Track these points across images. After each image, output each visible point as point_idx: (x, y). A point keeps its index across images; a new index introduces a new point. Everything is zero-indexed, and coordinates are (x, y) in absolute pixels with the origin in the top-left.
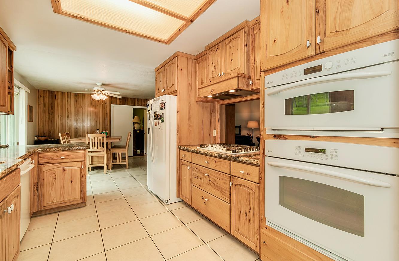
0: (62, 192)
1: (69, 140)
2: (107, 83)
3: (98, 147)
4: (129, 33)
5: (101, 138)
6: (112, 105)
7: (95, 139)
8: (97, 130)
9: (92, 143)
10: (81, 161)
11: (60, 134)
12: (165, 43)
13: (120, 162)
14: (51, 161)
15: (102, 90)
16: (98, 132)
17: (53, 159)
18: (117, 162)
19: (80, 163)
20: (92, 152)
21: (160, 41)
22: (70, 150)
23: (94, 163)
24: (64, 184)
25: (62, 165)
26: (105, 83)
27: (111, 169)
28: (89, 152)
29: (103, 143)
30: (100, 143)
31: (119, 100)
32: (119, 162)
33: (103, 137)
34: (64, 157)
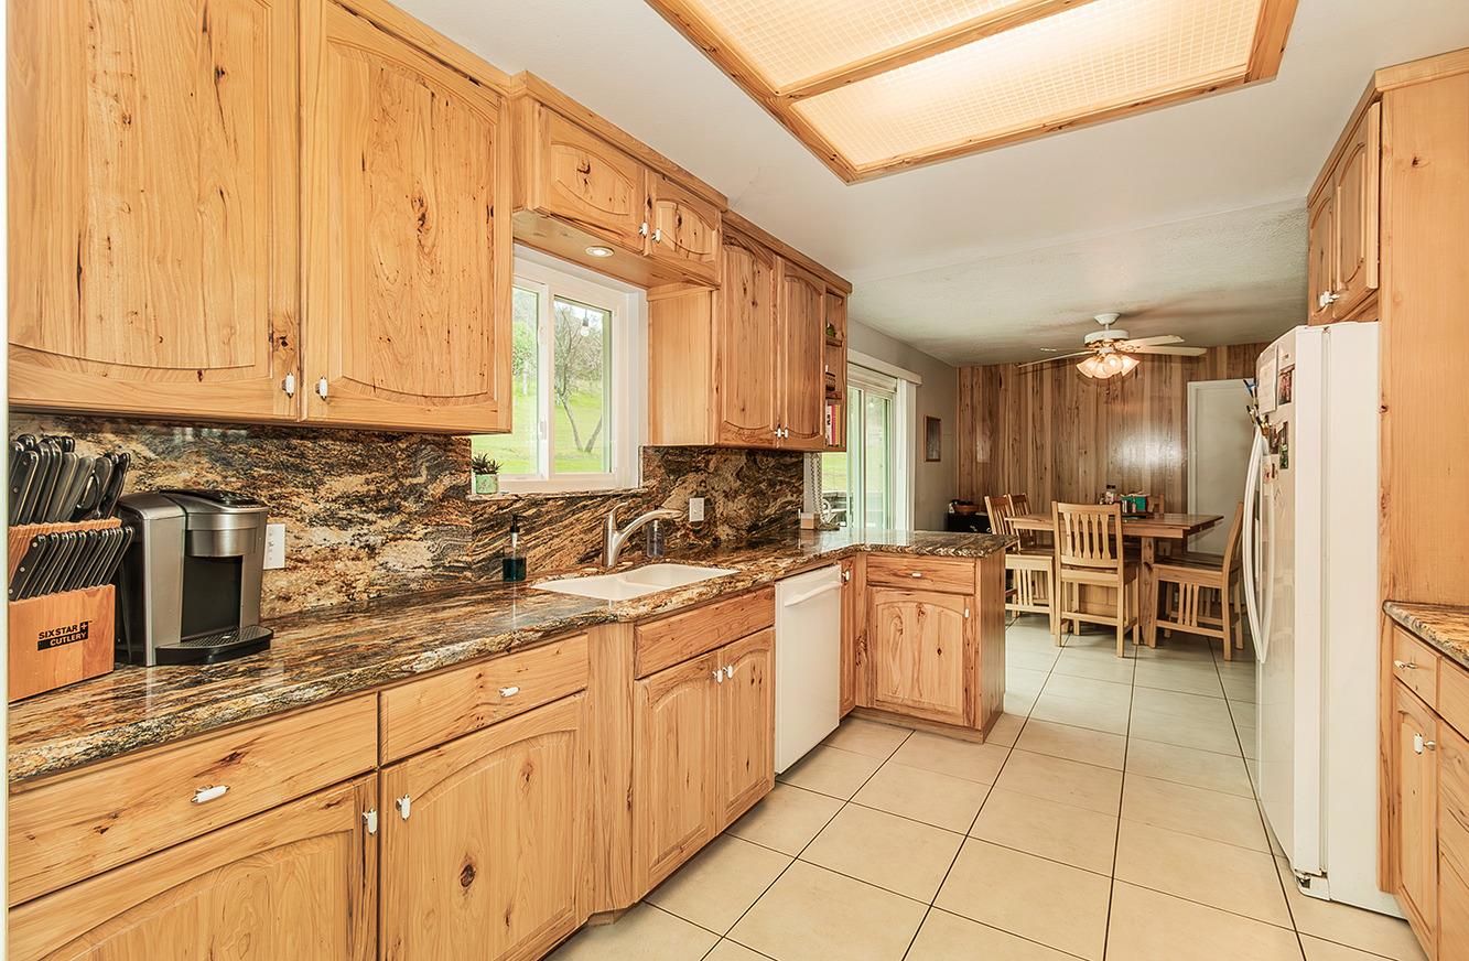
0: (916, 676)
1: (1006, 519)
2: (1132, 307)
3: (1092, 551)
4: (1060, 128)
5: (1105, 520)
6: (1192, 386)
7: (1080, 522)
8: (1108, 487)
9: (1073, 533)
10: (964, 595)
11: (987, 498)
12: (1247, 79)
13: (1194, 623)
14: (892, 579)
15: (1116, 340)
16: (1112, 495)
17: (895, 575)
18: (1180, 620)
19: (963, 601)
20: (1072, 567)
21: (1214, 89)
22: (934, 554)
23: (1091, 607)
24: (920, 652)
25: (916, 596)
26: (1123, 309)
27: (1153, 644)
28: (1062, 564)
29: (1112, 539)
30: (1100, 535)
31: (1179, 365)
32: (1187, 624)
33: (1112, 517)
34: (919, 575)
